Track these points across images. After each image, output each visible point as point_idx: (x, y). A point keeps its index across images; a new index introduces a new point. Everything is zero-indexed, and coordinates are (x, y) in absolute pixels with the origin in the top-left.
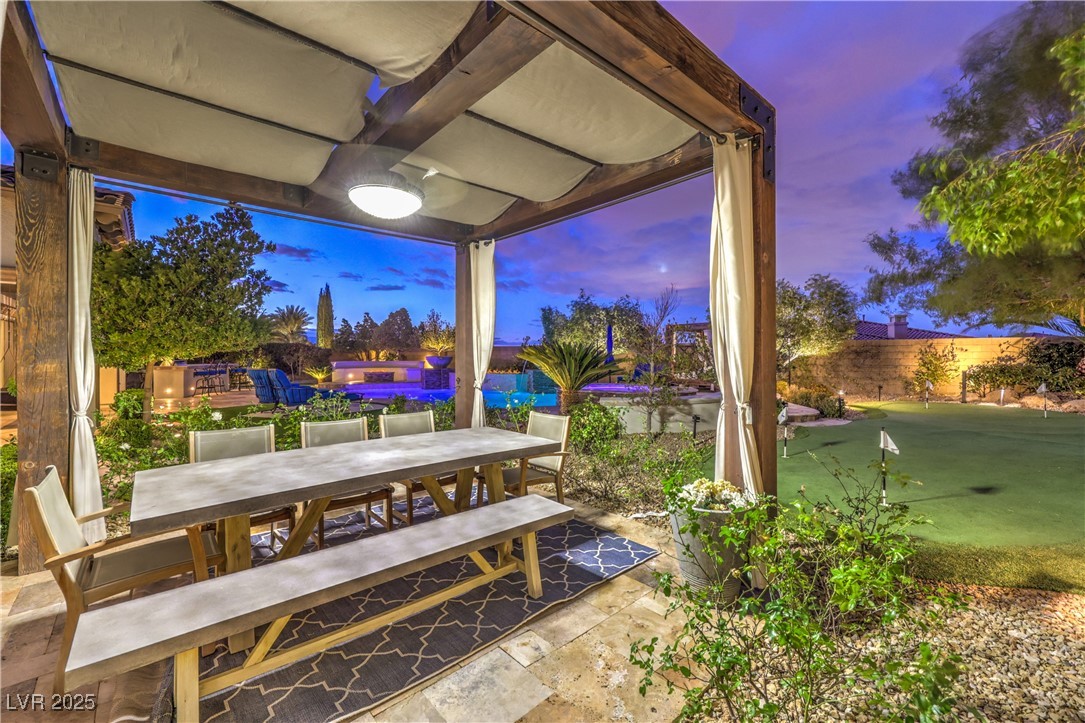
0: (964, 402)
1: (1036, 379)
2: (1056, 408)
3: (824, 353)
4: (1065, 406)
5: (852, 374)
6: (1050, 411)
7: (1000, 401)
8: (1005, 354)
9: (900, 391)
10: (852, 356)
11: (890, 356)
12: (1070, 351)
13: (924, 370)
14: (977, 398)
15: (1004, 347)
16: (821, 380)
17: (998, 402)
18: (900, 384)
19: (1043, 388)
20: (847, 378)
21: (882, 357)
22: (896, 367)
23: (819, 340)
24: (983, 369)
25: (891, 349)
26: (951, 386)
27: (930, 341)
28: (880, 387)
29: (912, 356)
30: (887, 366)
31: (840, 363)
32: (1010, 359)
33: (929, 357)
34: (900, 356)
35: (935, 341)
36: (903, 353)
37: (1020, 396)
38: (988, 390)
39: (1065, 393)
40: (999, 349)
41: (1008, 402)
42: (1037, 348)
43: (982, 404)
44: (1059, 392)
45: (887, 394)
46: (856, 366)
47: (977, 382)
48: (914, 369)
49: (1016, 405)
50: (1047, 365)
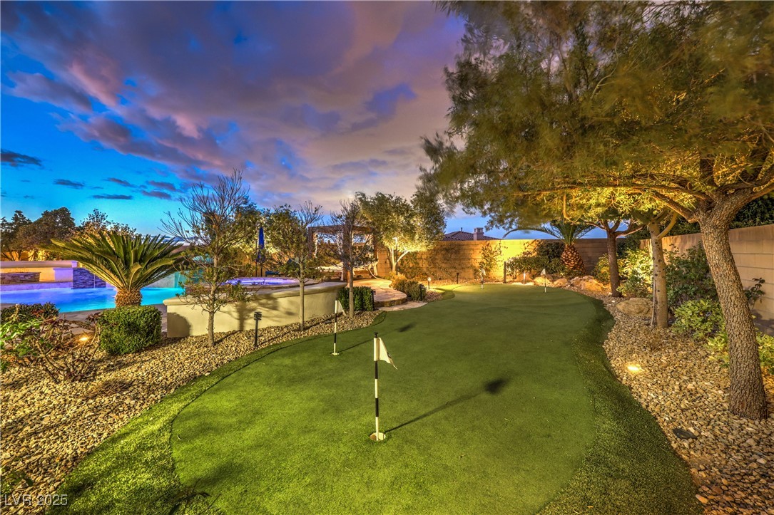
0: (505, 282)
1: (541, 266)
2: (552, 285)
3: (424, 249)
4: (555, 283)
5: (443, 265)
6: (548, 287)
7: (523, 282)
8: (527, 250)
9: (472, 276)
10: (443, 252)
11: (466, 252)
12: (557, 248)
13: (485, 262)
14: (512, 279)
15: (526, 245)
16: (425, 270)
17: (522, 282)
18: (471, 271)
19: (544, 272)
20: (441, 268)
21: (462, 252)
22: (469, 259)
23: (420, 239)
24: (515, 260)
25: (466, 247)
26: (498, 272)
27: (488, 242)
28: (458, 274)
29: (478, 251)
30: (464, 259)
31: (437, 257)
32: (529, 253)
33: (487, 253)
34: (472, 252)
35: (491, 241)
36: (473, 250)
37: (534, 277)
38: (518, 274)
39: (555, 275)
40: (523, 247)
41: (528, 281)
42: (542, 246)
43: (514, 284)
44: (552, 274)
45: (464, 278)
46: (446, 259)
47: (512, 269)
48: (479, 261)
49: (531, 284)
50: (547, 257)
